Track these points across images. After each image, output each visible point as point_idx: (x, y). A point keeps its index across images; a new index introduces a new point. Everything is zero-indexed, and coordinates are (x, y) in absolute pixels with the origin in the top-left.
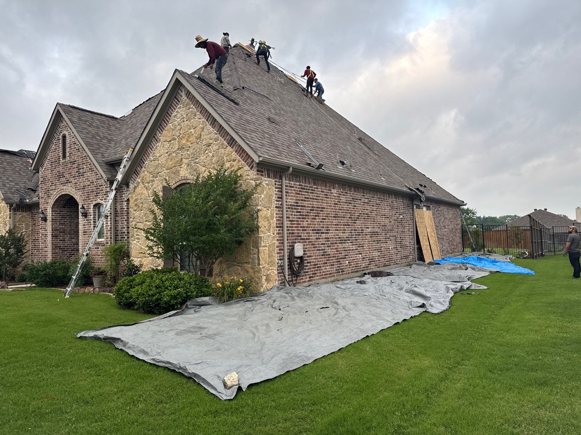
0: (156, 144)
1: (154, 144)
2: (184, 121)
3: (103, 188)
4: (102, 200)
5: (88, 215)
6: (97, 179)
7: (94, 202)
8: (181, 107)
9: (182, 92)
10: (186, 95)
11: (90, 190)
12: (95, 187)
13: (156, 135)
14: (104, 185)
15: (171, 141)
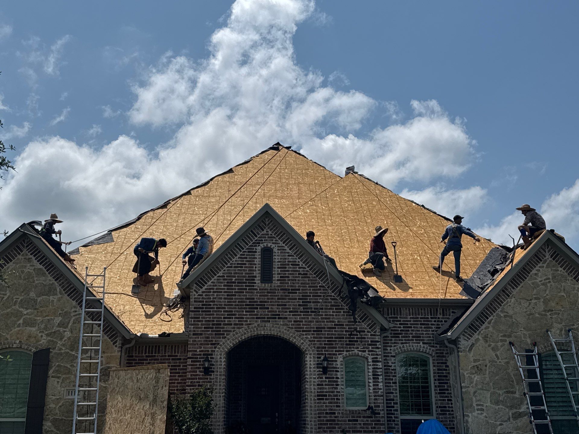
0: (507, 299)
1: (503, 298)
2: (549, 282)
3: (366, 335)
4: (365, 351)
5: (331, 371)
6: (349, 322)
7: (345, 353)
8: (543, 267)
9: (545, 252)
10: (551, 257)
11: (335, 334)
12: (346, 331)
13: (507, 290)
14: (368, 332)
15: (531, 300)
